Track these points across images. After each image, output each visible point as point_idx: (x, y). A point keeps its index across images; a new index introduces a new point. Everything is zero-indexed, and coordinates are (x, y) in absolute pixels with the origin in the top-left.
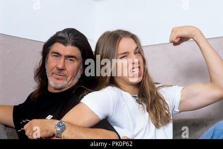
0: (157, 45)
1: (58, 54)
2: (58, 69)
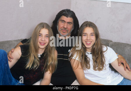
1: (64, 21)
2: (64, 28)
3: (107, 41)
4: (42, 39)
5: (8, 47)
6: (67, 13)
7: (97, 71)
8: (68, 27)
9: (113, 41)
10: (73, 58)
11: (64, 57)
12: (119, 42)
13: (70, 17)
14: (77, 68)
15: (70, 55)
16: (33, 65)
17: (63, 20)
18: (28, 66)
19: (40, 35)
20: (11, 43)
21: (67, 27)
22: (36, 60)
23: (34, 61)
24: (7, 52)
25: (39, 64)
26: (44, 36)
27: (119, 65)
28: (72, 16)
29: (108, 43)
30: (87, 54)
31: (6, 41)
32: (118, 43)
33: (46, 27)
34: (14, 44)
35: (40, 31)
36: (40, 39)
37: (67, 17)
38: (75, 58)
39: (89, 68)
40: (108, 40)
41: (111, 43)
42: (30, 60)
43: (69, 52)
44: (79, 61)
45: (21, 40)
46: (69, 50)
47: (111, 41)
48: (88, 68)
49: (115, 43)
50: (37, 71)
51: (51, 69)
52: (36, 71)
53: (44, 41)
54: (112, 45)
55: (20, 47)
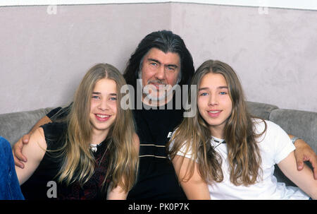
1: (157, 61)
2: (157, 78)
3: (264, 108)
4: (100, 105)
5: (13, 130)
6: (165, 41)
7: (241, 187)
8: (167, 76)
9: (280, 107)
10: (179, 153)
11: (155, 151)
12: (295, 109)
13: (173, 51)
14: (189, 179)
15: (171, 146)
16: (77, 172)
17: (154, 60)
18: (64, 175)
19: (95, 97)
20: (21, 118)
21: (165, 76)
22: (86, 159)
23: (80, 163)
24: (11, 141)
25: (93, 170)
26: (105, 98)
27: (300, 167)
28: (176, 48)
29: (266, 112)
30: (213, 144)
31: (9, 114)
32: (291, 111)
33: (109, 74)
34: (30, 121)
35: (94, 87)
36: (94, 105)
37: (165, 50)
38: (182, 155)
39: (221, 181)
40: (267, 105)
41: (274, 113)
42: (69, 159)
43: (169, 138)
44: (194, 161)
45: (47, 109)
46: (170, 133)
47: (276, 108)
48: (218, 180)
49: (286, 111)
50: (87, 186)
51: (123, 181)
52: (84, 186)
53: (106, 110)
54: (279, 116)
55: (42, 130)
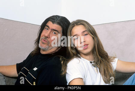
0: (100, 24)
